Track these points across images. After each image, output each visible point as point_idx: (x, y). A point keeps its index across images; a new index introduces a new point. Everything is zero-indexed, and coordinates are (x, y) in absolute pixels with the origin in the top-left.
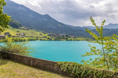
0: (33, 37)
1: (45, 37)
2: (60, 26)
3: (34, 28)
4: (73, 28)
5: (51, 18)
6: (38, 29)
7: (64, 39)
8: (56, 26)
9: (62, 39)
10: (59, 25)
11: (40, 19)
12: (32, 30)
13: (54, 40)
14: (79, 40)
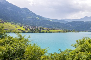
0: (7, 30)
1: (20, 30)
2: (39, 19)
3: (12, 21)
4: (51, 20)
5: (30, 11)
6: (17, 22)
7: (37, 31)
8: (34, 19)
9: (36, 31)
10: (37, 18)
11: (18, 12)
12: (8, 23)
13: (27, 32)
14: (51, 32)
